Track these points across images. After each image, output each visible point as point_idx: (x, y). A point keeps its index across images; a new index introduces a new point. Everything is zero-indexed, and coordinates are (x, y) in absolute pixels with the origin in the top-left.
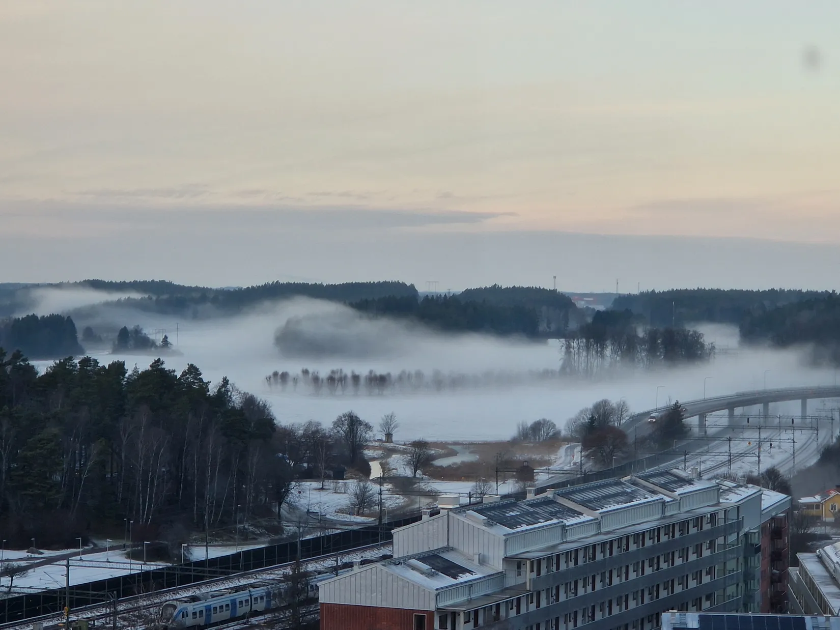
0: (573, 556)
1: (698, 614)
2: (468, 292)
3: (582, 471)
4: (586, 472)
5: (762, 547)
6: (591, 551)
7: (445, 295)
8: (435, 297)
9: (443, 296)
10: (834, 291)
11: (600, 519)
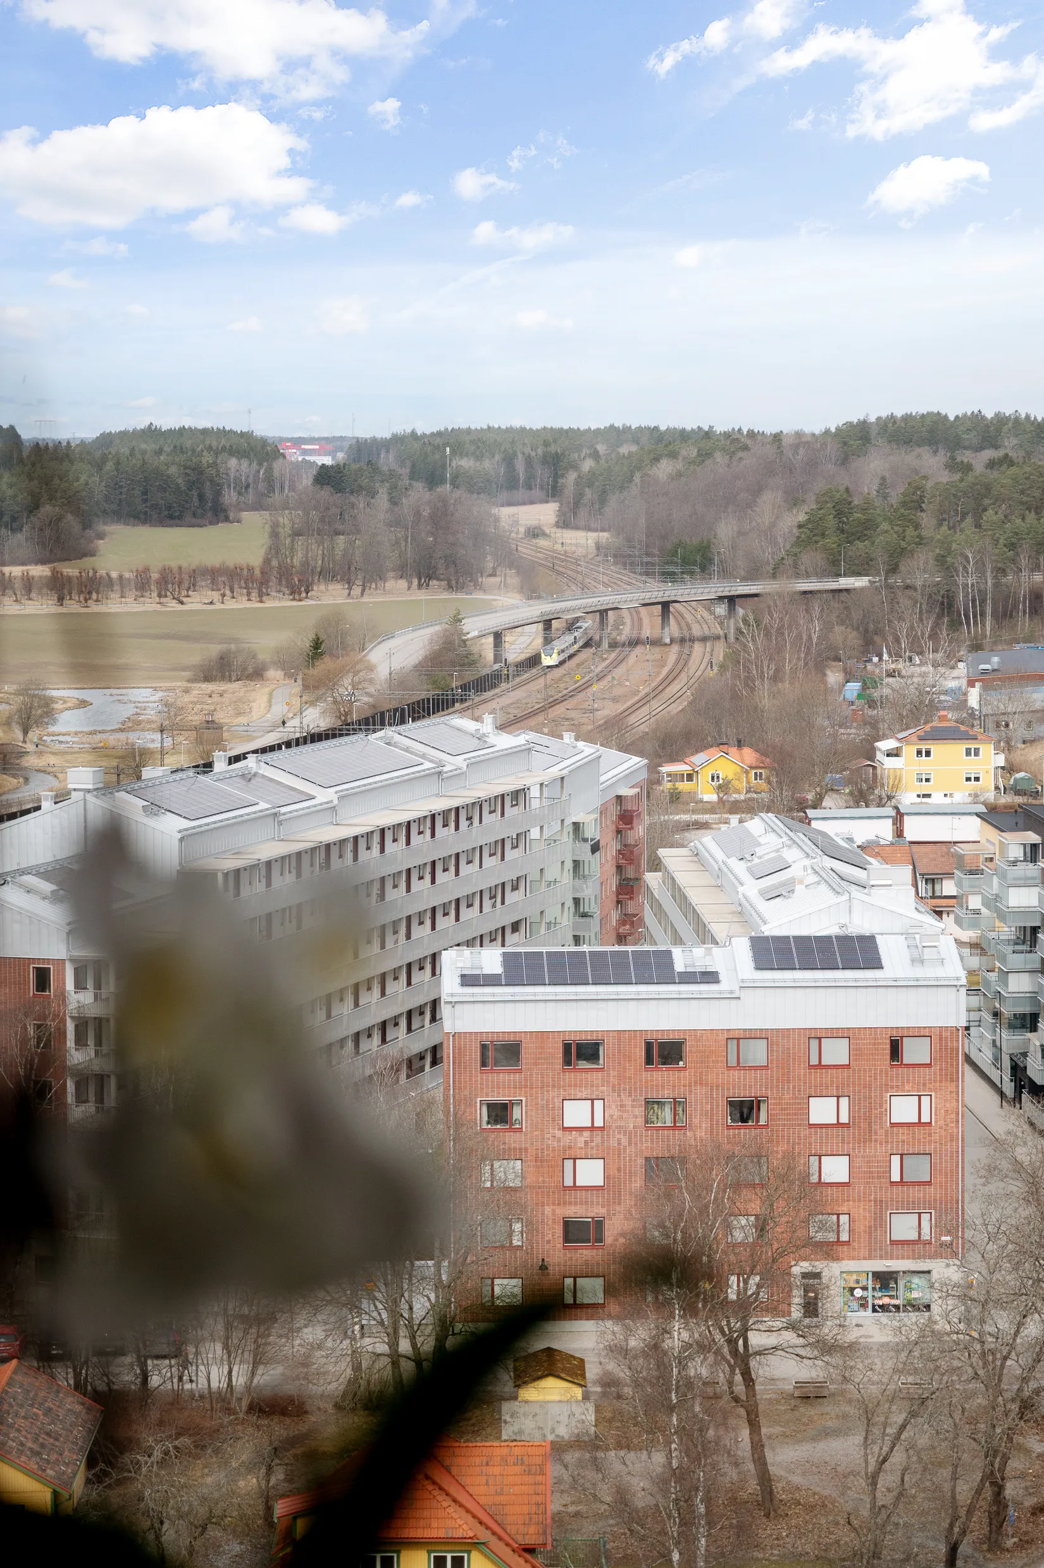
0: (294, 864)
1: (501, 952)
2: (106, 439)
3: (302, 728)
4: (311, 728)
5: (602, 844)
6: (323, 855)
7: (68, 443)
8: (51, 445)
9: (64, 444)
10: (711, 427)
11: (336, 802)
